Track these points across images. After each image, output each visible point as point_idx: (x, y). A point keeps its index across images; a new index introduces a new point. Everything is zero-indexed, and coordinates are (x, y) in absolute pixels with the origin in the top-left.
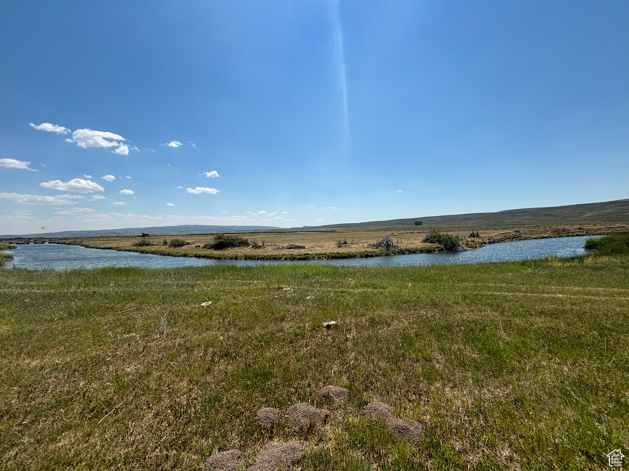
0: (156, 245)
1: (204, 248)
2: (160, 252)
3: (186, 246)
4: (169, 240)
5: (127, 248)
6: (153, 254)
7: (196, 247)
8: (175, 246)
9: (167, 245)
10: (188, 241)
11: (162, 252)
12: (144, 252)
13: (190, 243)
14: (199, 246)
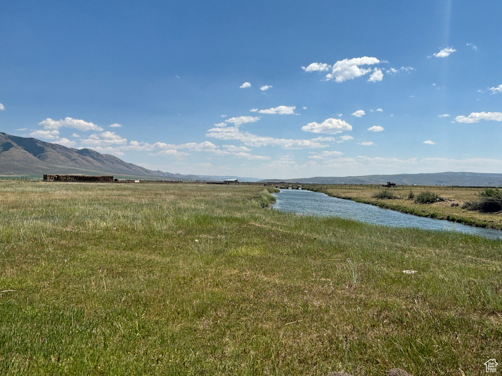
0: (399, 198)
1: (463, 208)
2: (402, 208)
3: (439, 203)
4: (417, 193)
5: (366, 200)
6: (394, 210)
7: (453, 205)
8: (422, 201)
9: (413, 200)
10: (442, 196)
11: (405, 208)
12: (383, 206)
13: (444, 199)
14: (457, 205)
